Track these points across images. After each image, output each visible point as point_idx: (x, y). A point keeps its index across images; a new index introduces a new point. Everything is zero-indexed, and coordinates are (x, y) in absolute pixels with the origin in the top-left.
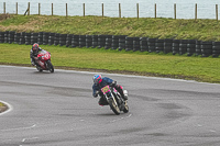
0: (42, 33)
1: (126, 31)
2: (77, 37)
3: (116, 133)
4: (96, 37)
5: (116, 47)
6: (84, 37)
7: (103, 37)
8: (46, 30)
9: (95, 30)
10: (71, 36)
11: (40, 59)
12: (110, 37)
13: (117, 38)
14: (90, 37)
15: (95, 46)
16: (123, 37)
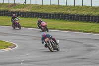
0: (31, 12)
1: (69, 12)
2: (47, 14)
3: (64, 58)
4: (56, 14)
5: (64, 19)
6: (50, 14)
7: (59, 14)
8: (33, 11)
9: (55, 11)
10: (44, 14)
11: (42, 26)
12: (62, 14)
13: (65, 15)
14: (53, 14)
15: (55, 18)
16: (68, 14)
